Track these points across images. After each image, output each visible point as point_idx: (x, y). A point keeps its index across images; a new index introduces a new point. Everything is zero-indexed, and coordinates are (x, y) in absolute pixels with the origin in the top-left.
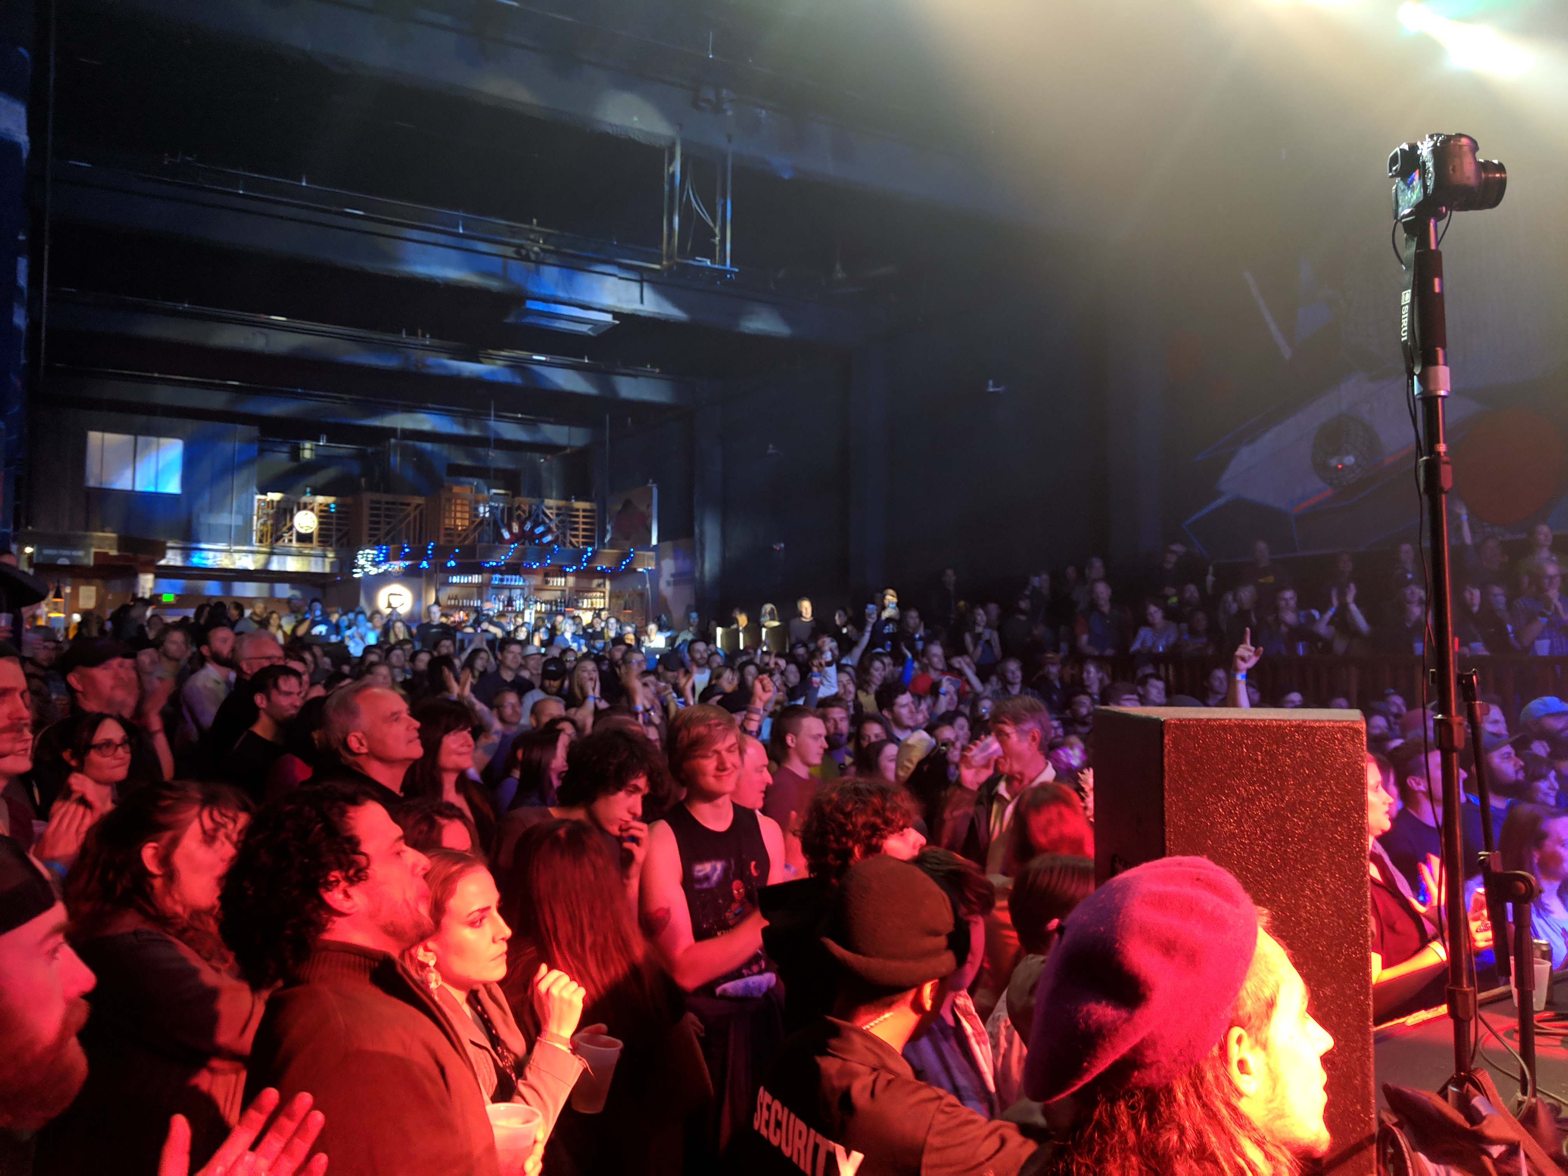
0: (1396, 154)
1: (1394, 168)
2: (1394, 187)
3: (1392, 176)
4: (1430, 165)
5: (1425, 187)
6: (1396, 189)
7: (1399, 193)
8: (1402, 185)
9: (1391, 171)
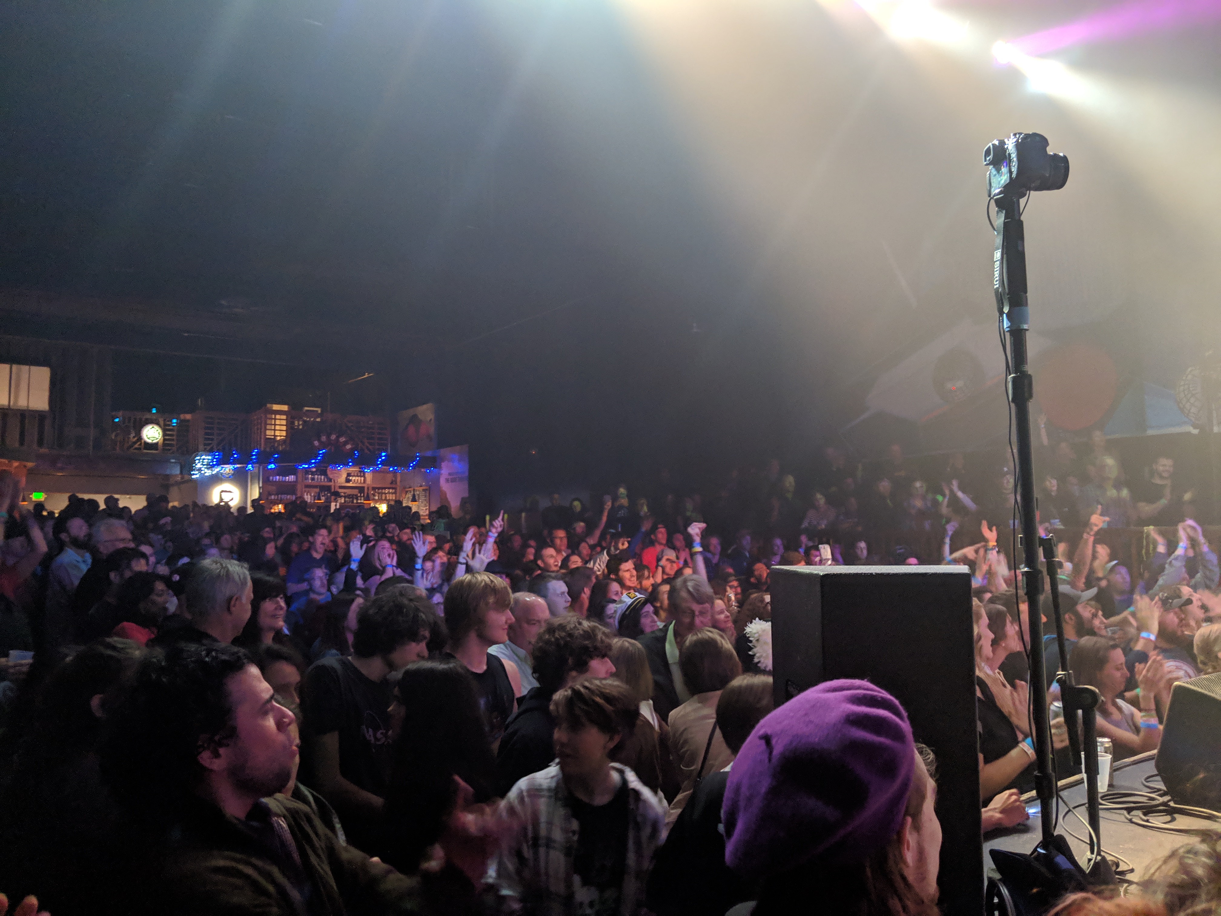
0: (989, 149)
1: (988, 159)
2: (988, 173)
3: (987, 165)
4: (1014, 156)
5: (1011, 172)
6: (990, 174)
7: (992, 177)
8: (994, 172)
9: (985, 161)
